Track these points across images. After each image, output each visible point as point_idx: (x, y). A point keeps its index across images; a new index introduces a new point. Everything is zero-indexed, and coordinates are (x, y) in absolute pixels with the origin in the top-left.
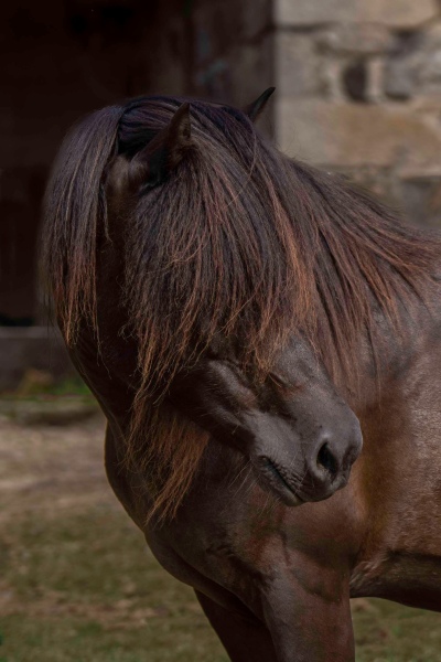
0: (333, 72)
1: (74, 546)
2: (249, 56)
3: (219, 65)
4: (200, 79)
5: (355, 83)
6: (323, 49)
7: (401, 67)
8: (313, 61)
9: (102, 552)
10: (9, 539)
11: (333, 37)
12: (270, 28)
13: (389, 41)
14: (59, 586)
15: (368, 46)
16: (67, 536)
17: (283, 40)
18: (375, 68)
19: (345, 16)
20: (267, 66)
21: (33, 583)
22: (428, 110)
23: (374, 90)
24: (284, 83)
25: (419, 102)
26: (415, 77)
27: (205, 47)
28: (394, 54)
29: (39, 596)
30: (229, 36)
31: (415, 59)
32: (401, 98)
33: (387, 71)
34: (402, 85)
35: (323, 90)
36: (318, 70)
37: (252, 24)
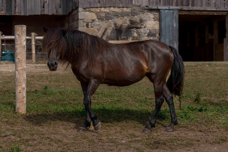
0: (85, 24)
1: (55, 77)
2: (76, 22)
3: (72, 23)
4: (70, 25)
5: (87, 25)
6: (84, 22)
7: (92, 24)
8: (83, 23)
9: (59, 78)
10: (48, 76)
11: (85, 20)
12: (78, 19)
13: (91, 21)
14: (54, 81)
15: (89, 21)
16: (55, 76)
17: (79, 20)
18: (90, 24)
19: (86, 18)
20: (77, 24)
21: (51, 81)
22: (95, 29)
23: (89, 26)
24: (79, 25)
25: (94, 28)
26: (94, 25)
27: (70, 21)
28: (92, 22)
29: (51, 82)
30: (73, 20)
31: (94, 23)
32: (93, 27)
33: (91, 24)
34: (93, 26)
35: (84, 26)
36: (84, 24)
37: (76, 19)
